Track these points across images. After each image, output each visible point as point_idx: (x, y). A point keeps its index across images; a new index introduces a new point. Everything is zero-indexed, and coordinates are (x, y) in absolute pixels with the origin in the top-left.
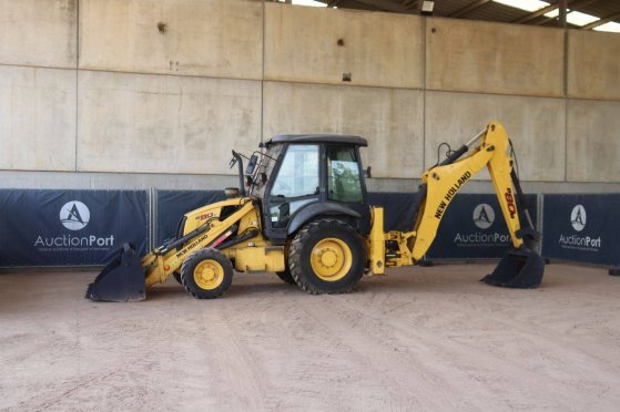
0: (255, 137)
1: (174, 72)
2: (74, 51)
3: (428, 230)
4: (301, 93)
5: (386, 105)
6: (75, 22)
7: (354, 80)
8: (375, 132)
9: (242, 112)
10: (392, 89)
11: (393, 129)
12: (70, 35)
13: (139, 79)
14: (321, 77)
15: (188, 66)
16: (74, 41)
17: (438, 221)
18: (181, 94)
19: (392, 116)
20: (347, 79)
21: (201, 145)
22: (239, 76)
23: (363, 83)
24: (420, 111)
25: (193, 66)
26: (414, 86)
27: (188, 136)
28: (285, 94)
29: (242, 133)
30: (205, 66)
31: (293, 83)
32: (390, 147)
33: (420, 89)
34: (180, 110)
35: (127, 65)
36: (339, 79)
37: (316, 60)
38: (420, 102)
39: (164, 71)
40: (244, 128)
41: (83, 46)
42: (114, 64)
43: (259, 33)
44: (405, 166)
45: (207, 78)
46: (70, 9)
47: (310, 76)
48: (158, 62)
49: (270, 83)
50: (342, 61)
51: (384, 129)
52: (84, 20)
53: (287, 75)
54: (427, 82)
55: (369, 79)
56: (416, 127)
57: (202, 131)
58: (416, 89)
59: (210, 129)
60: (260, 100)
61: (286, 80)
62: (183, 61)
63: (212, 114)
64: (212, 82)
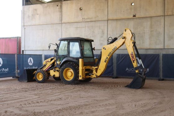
0: (105, 38)
1: (84, 21)
2: (61, 19)
3: (102, 66)
4: (119, 22)
5: (149, 23)
6: (61, 11)
7: (137, 16)
8: (145, 33)
9: (101, 31)
10: (151, 17)
11: (151, 31)
12: (60, 15)
13: (75, 24)
14: (126, 16)
15: (87, 19)
16: (61, 16)
17: (105, 63)
18: (85, 27)
19: (151, 27)
20: (134, 16)
22: (101, 20)
23: (140, 17)
24: (163, 24)
25: (88, 18)
26: (160, 15)
28: (114, 23)
29: (102, 37)
30: (91, 18)
31: (117, 20)
32: (150, 38)
33: (162, 16)
34: (85, 31)
35: (72, 21)
36: (132, 16)
37: (124, 11)
38: (162, 21)
39: (81, 21)
40: (102, 35)
41: (63, 17)
42: (70, 21)
43: (107, 6)
44: (156, 44)
45: (92, 21)
46: (60, 8)
47: (122, 17)
48: (80, 19)
49: (110, 21)
50: (133, 10)
51: (148, 32)
52: (63, 10)
53: (115, 17)
54: (165, 12)
55: (142, 15)
56: (161, 30)
58: (161, 16)
59: (93, 36)
60: (107, 26)
61: (115, 19)
62: (86, 17)
63: (93, 32)
64: (93, 23)
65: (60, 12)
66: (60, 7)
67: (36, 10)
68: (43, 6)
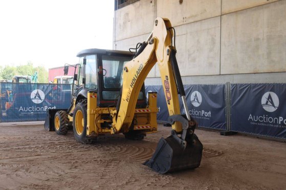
0: (217, 51)
1: (185, 23)
4: (241, 17)
9: (211, 37)
12: (154, 17)
15: (189, 18)
18: (187, 34)
21: (194, 60)
22: (210, 16)
25: (191, 17)
27: (190, 55)
28: (232, 20)
29: (211, 50)
30: (196, 16)
34: (186, 42)
39: (181, 24)
40: (212, 47)
45: (197, 21)
46: (154, 6)
48: (179, 19)
49: (225, 15)
52: (158, 8)
53: (233, 8)
57: (194, 52)
59: (198, 50)
60: (220, 28)
61: (233, 11)
62: (187, 15)
63: (198, 42)
64: (198, 24)
65: (154, 12)
66: (155, 3)
67: (127, 14)
68: (135, 6)
